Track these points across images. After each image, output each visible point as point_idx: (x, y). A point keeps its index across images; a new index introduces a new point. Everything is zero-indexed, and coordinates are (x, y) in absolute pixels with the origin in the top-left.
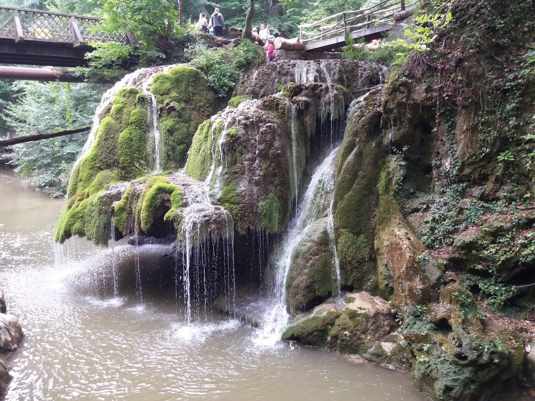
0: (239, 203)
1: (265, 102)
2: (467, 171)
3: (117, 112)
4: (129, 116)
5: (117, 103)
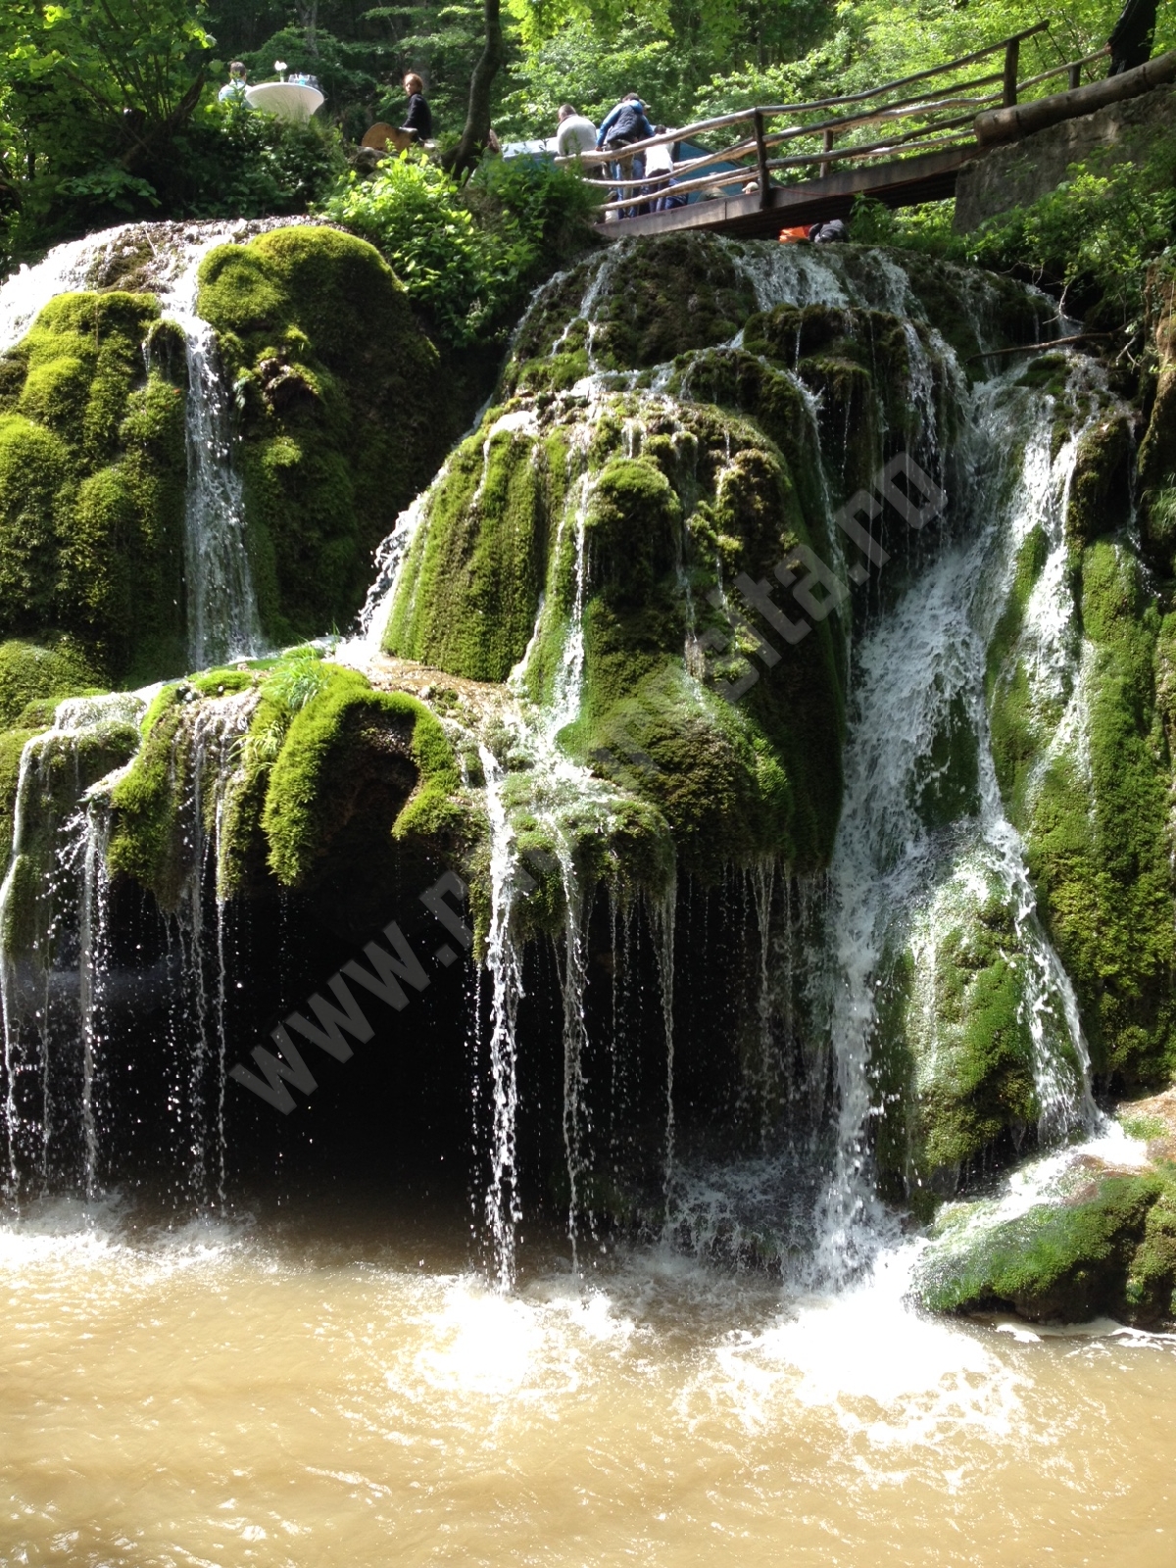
0: (691, 767)
1: (701, 369)
3: (57, 389)
4: (117, 407)
5: (55, 355)
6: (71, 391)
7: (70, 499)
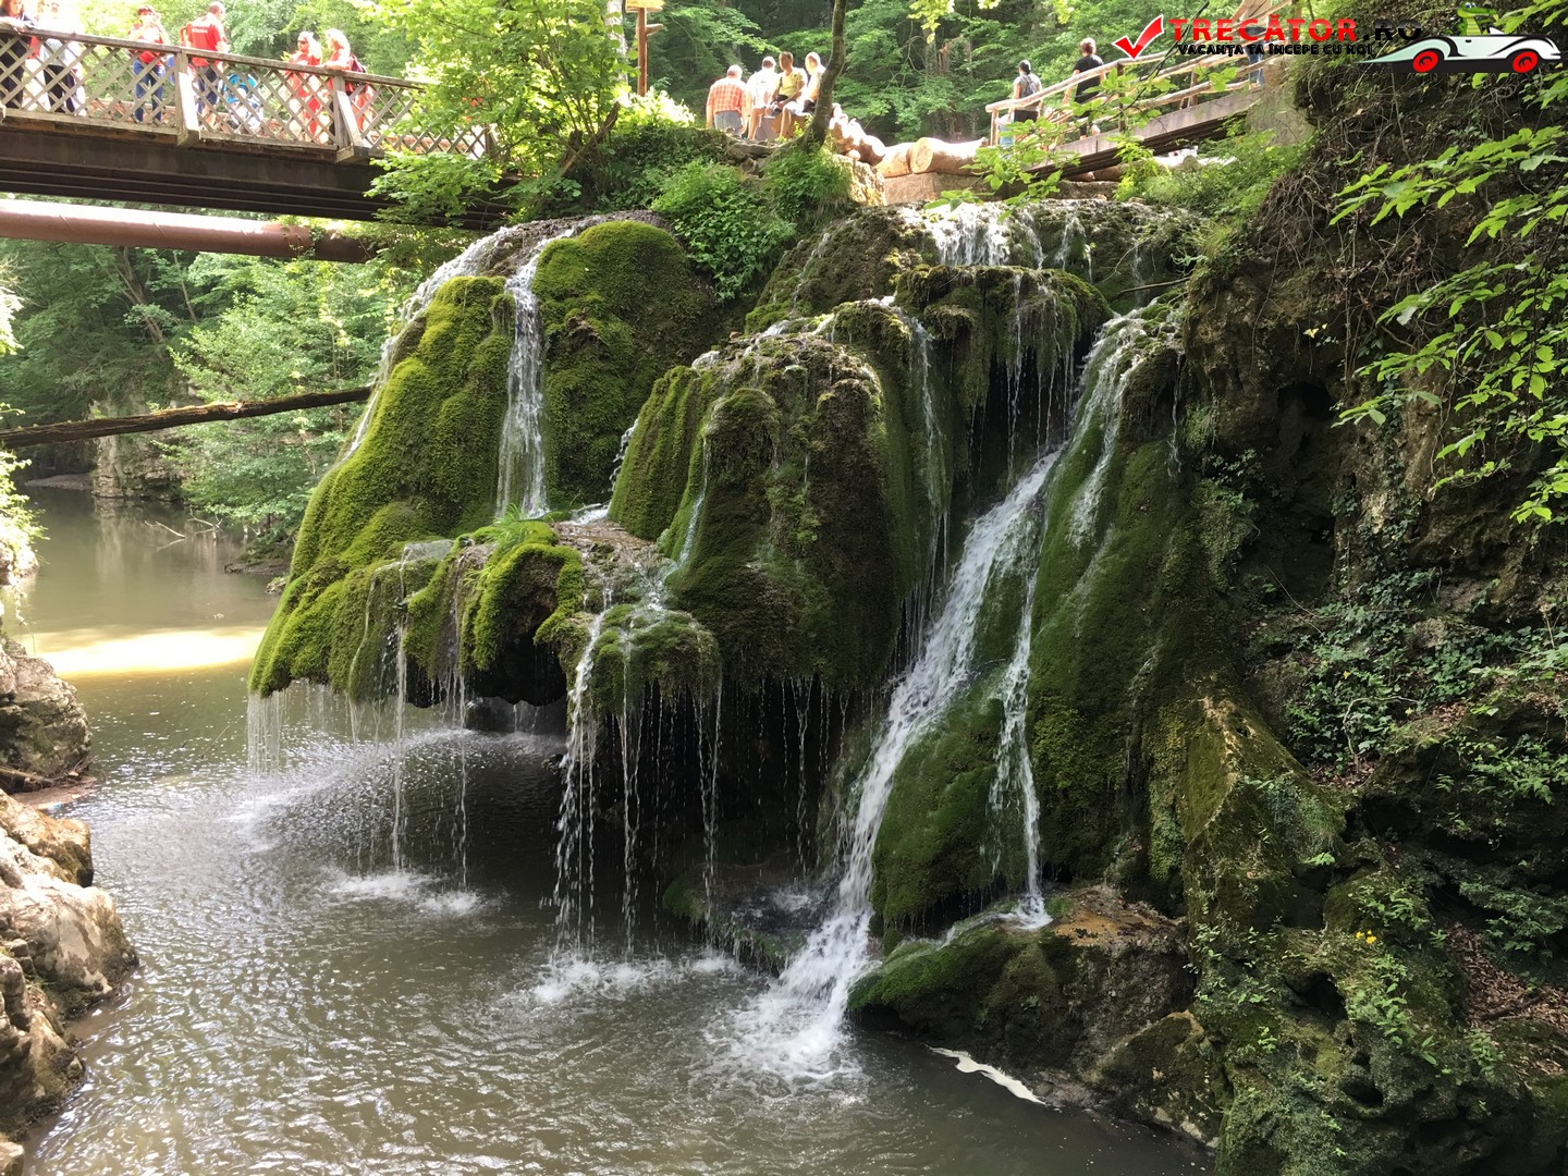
0: (746, 607)
2: (1435, 534)
3: (436, 342)
4: (468, 354)
5: (440, 320)
6: (444, 341)
7: (435, 413)
